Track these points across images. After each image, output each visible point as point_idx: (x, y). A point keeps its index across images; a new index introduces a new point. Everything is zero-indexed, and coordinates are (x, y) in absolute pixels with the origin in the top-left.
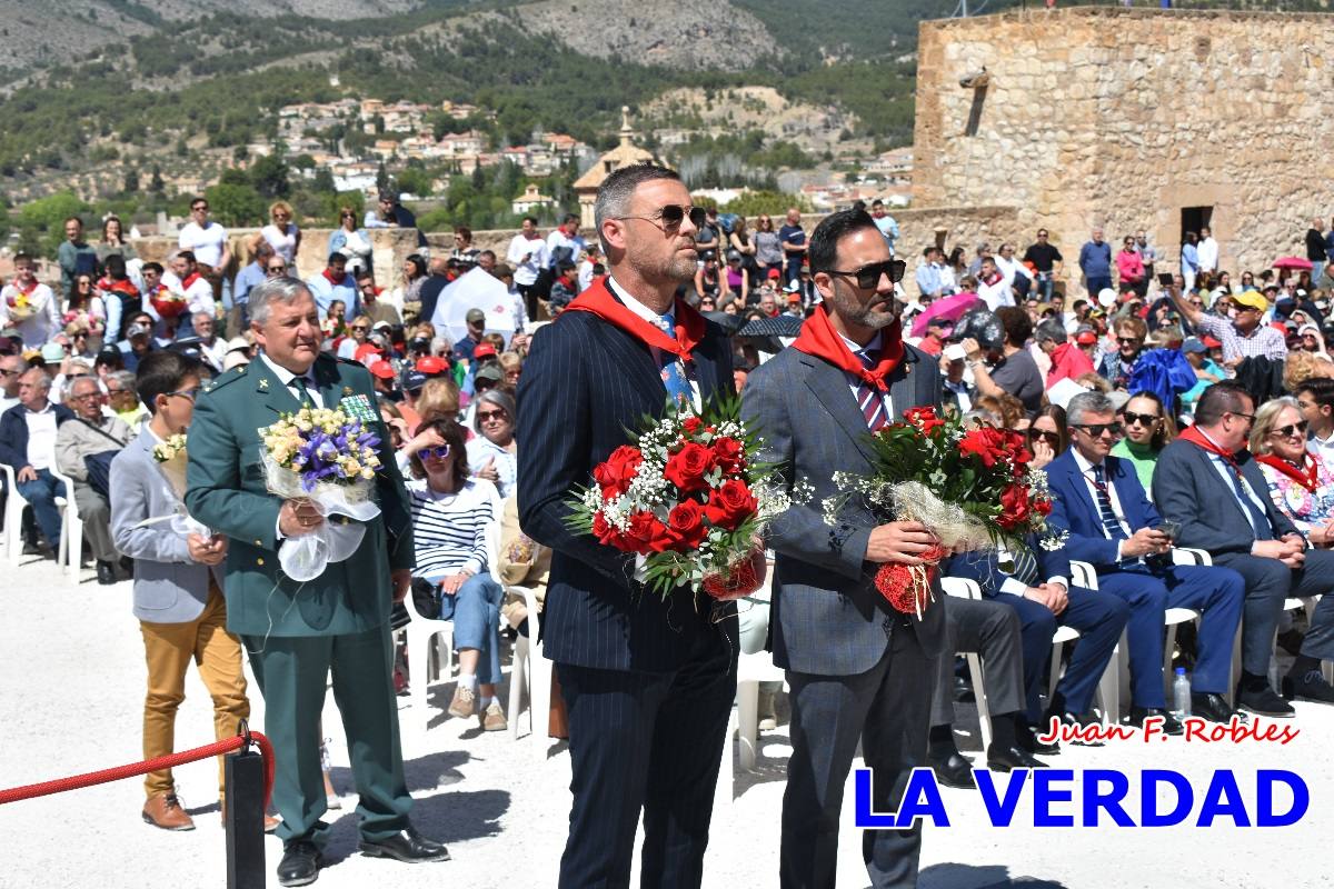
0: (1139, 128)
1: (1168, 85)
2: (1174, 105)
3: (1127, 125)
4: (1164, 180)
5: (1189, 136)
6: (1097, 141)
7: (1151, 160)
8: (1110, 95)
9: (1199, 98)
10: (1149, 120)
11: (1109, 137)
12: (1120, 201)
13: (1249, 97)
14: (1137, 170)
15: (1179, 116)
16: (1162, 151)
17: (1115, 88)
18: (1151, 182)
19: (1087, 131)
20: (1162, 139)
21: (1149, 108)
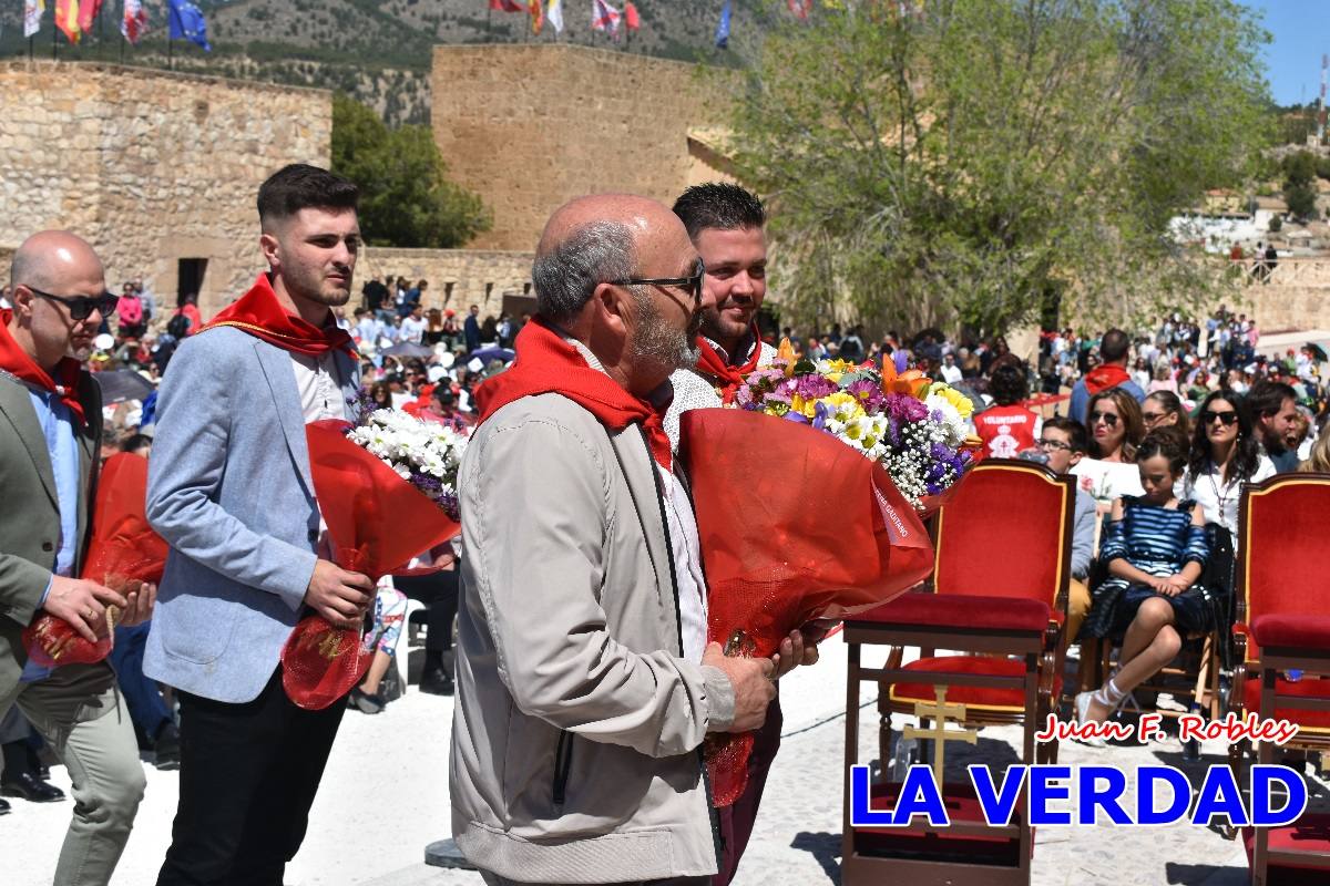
0: (141, 181)
1: (168, 143)
2: (173, 161)
3: (129, 178)
4: (163, 231)
5: (187, 192)
6: (99, 191)
7: (151, 211)
8: (114, 148)
9: (197, 157)
10: (150, 174)
11: (111, 188)
12: (121, 248)
13: (243, 160)
14: (138, 220)
15: (178, 172)
16: (162, 205)
17: (118, 141)
18: (151, 233)
19: (89, 180)
20: (162, 193)
21: (150, 163)
